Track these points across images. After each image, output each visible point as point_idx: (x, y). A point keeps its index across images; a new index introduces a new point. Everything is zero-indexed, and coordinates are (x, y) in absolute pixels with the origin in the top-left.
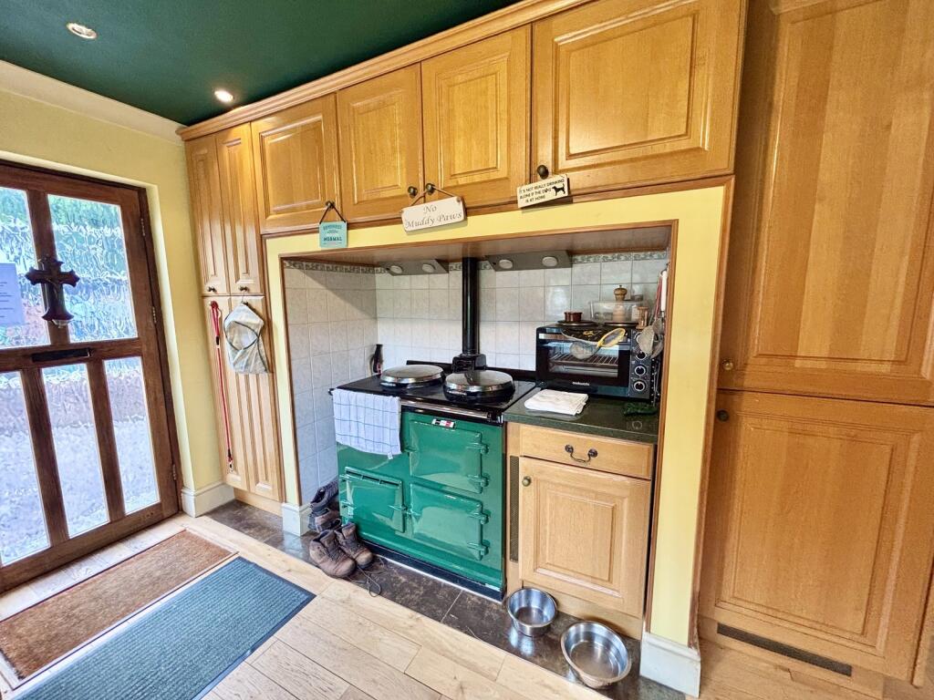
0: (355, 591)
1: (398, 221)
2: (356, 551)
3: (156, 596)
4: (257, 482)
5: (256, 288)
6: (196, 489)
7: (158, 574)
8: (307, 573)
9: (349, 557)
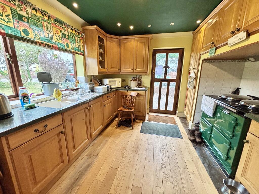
0: (191, 144)
1: (227, 44)
2: (197, 138)
3: (163, 122)
4: (188, 114)
5: (196, 69)
6: (178, 111)
7: (166, 120)
8: (185, 135)
9: (195, 137)
